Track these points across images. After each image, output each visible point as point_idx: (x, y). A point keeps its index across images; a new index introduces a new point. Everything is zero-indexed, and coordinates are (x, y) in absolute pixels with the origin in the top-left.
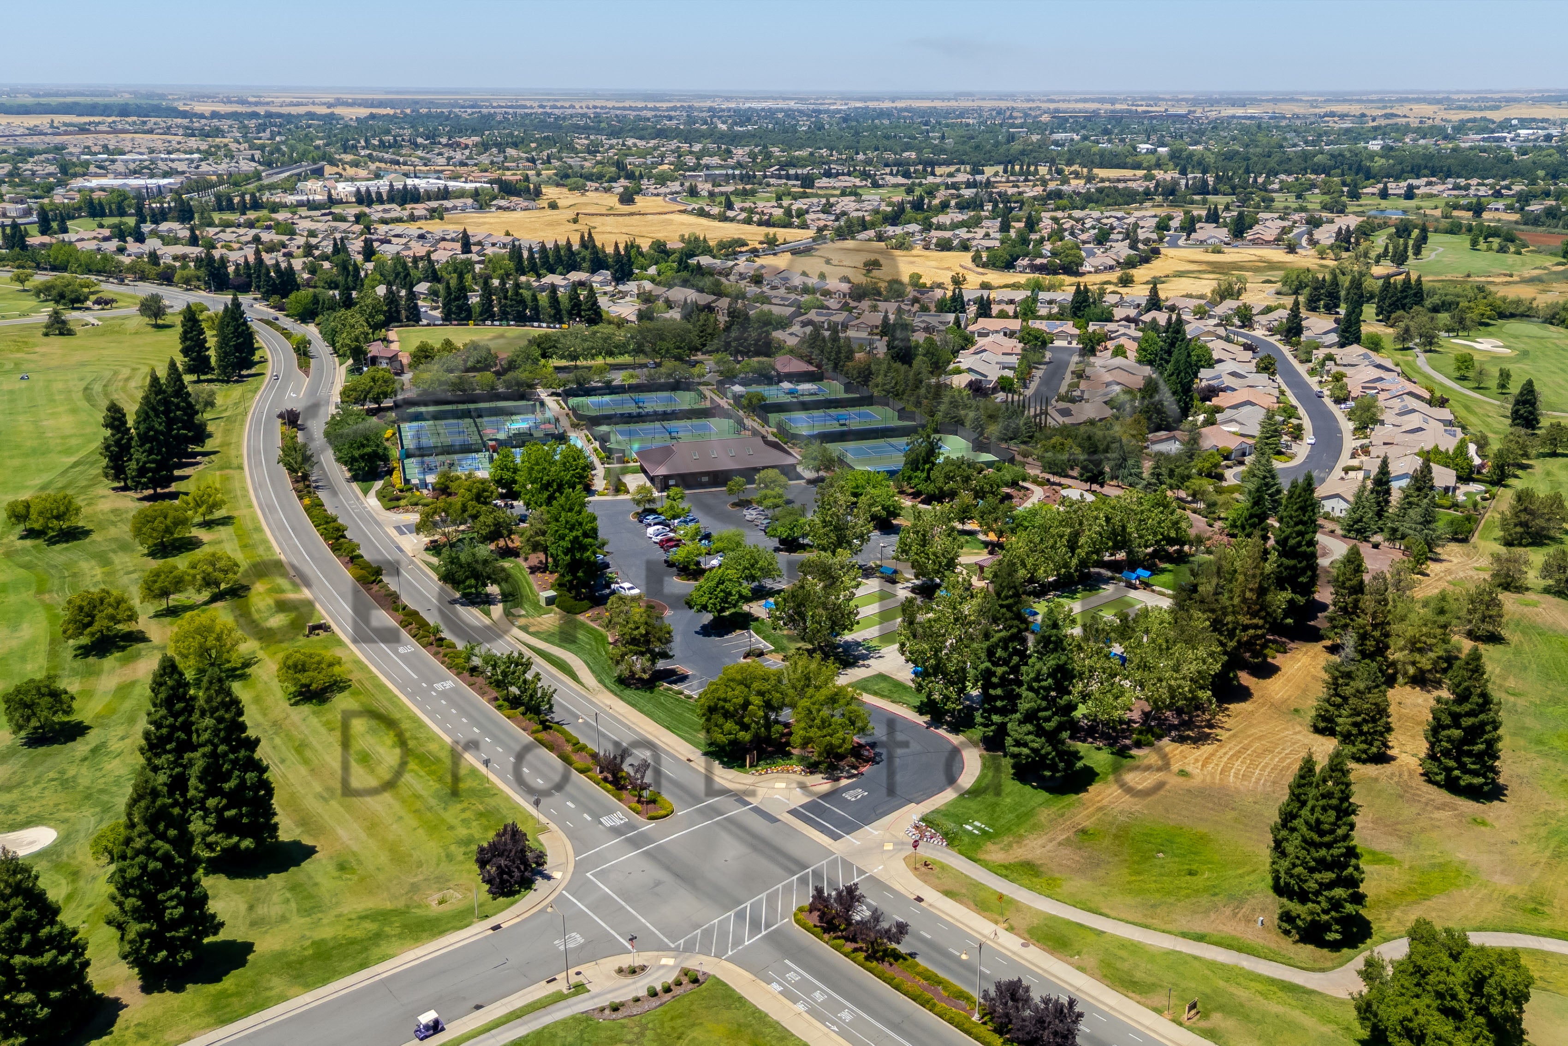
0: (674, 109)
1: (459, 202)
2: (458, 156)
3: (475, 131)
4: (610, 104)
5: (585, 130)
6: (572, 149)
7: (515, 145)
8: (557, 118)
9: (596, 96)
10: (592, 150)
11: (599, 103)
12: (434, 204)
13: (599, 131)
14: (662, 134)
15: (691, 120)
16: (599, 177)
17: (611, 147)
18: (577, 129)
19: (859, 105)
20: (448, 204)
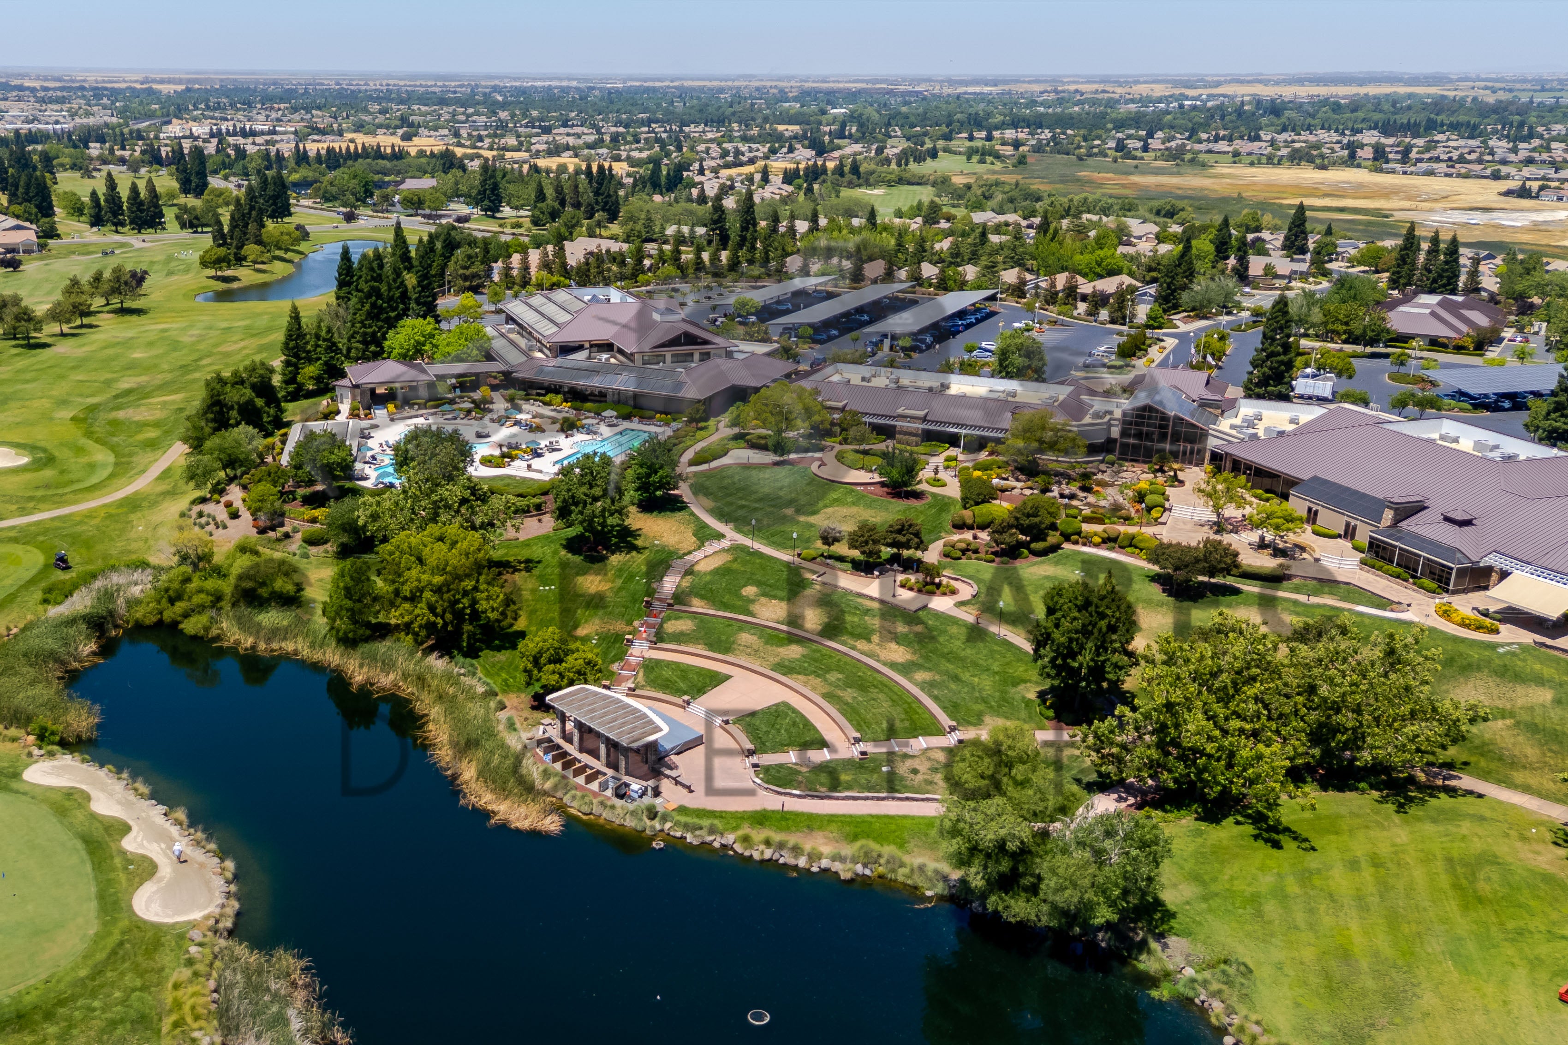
0: (461, 86)
1: (284, 137)
2: (274, 115)
3: (282, 100)
4: (402, 83)
5: (378, 100)
6: (366, 110)
7: (319, 108)
8: (353, 91)
9: (389, 76)
10: (383, 112)
11: (391, 82)
12: (268, 137)
13: (390, 100)
14: (443, 102)
15: (473, 94)
16: (388, 127)
17: (398, 110)
18: (371, 99)
19: (637, 84)
20: (276, 137)
